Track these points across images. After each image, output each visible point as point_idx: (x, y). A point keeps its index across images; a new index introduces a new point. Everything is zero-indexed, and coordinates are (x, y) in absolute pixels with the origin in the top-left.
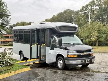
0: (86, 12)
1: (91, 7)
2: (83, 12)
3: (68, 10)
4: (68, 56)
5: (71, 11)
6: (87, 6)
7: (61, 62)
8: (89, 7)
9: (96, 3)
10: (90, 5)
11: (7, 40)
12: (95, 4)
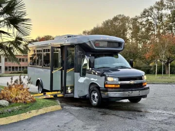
0: (149, 18)
1: (159, 10)
2: (145, 19)
3: (120, 15)
4: (106, 86)
5: (125, 17)
6: (151, 9)
7: (96, 95)
8: (155, 11)
9: (166, 4)
10: (156, 7)
11: (22, 64)
12: (164, 6)
